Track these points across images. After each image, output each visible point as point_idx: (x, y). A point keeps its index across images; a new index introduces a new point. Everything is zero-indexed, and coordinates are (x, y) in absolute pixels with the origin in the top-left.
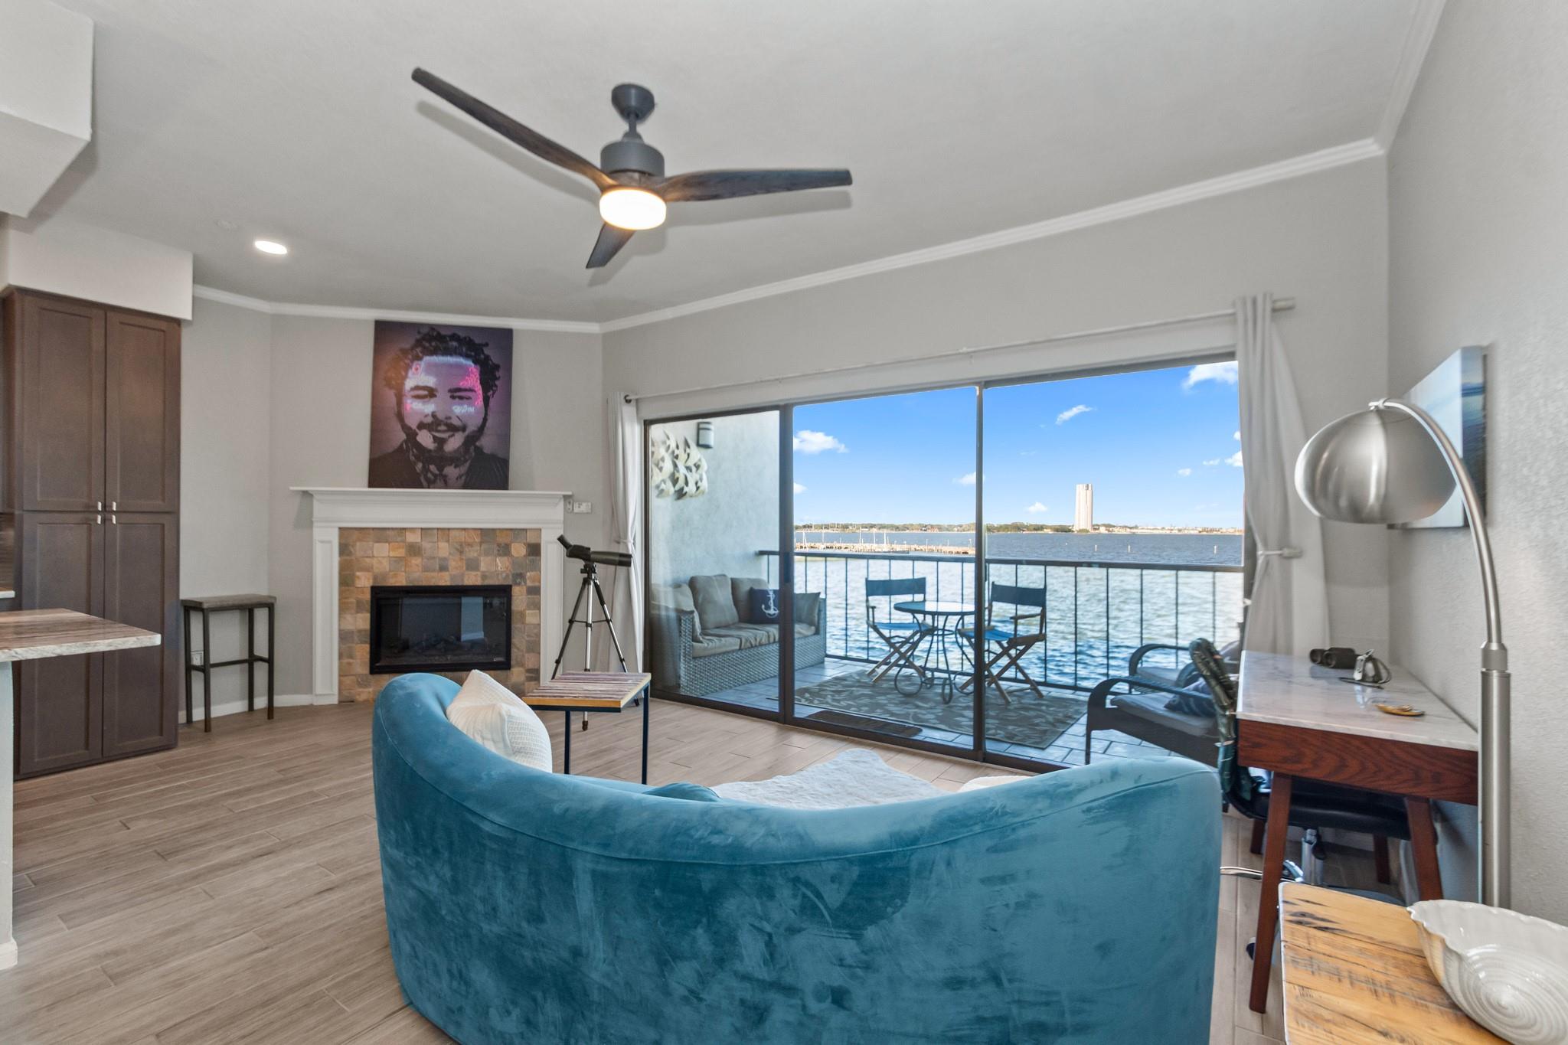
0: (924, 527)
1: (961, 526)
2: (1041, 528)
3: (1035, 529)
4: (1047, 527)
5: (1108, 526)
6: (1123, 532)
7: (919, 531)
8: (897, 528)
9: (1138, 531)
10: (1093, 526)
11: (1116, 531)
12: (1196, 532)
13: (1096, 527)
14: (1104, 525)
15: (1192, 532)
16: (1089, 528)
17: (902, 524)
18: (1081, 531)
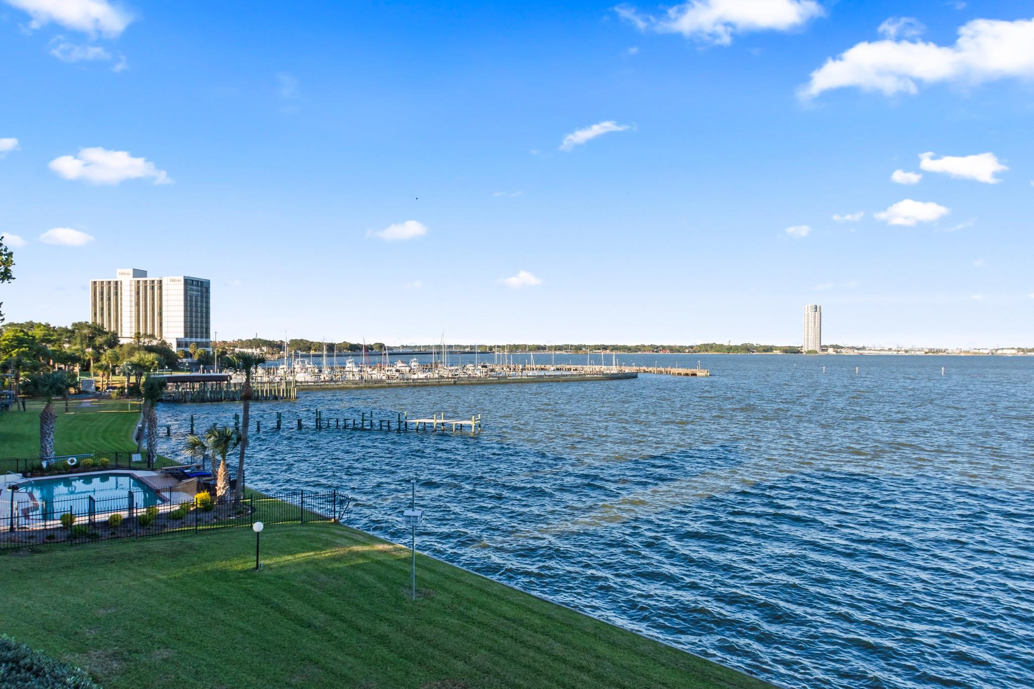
0: (655, 348)
1: (692, 347)
2: (770, 349)
3: (764, 351)
4: (776, 348)
5: (836, 347)
6: (851, 353)
7: (651, 353)
8: (629, 349)
9: (866, 352)
10: (821, 347)
11: (844, 352)
12: (922, 353)
13: (824, 348)
14: (832, 346)
15: (918, 353)
16: (818, 349)
17: (635, 345)
18: (810, 352)
